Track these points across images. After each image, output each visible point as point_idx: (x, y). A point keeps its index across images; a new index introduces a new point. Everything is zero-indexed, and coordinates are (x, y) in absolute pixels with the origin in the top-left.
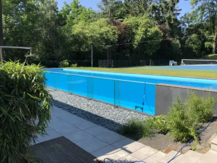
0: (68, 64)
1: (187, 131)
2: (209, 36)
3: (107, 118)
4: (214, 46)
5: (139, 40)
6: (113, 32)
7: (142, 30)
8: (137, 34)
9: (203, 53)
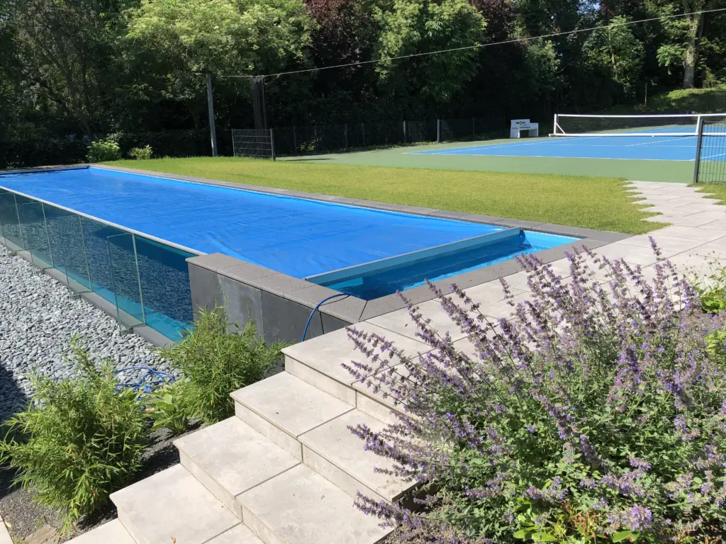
0: (116, 146)
2: (676, 23)
4: (689, 59)
5: (396, 49)
6: (294, 24)
7: (406, 13)
8: (387, 27)
9: (650, 86)
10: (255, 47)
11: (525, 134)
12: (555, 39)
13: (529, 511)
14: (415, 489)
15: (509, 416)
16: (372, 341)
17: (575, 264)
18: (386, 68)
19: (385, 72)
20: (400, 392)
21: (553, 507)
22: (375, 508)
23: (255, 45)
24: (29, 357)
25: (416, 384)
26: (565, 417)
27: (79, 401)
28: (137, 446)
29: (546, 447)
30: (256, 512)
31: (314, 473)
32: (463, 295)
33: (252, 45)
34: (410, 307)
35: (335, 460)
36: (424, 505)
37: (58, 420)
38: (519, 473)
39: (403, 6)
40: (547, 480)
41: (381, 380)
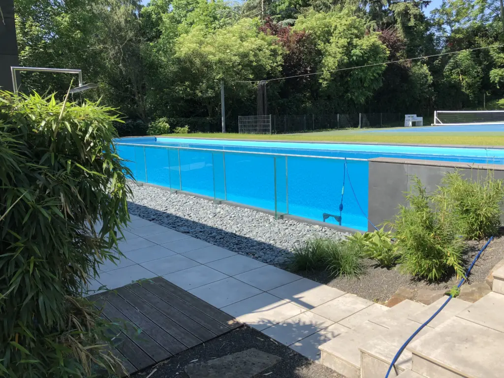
0: (168, 125)
1: (440, 255)
2: (501, 55)
3: (259, 239)
5: (334, 68)
6: (271, 50)
7: (339, 45)
8: (327, 53)
9: (486, 96)
10: (254, 64)
11: (414, 124)
18: (326, 80)
19: (325, 82)
23: (254, 62)
33: (252, 62)
39: (336, 40)
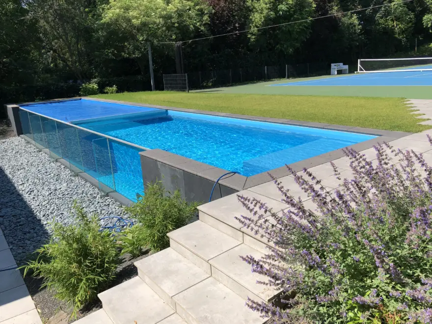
0: (96, 86)
5: (260, 23)
6: (198, 10)
8: (254, 10)
9: (418, 40)
10: (176, 25)
11: (340, 72)
12: (358, 13)
13: (356, 310)
14: (281, 294)
15: (341, 250)
16: (254, 203)
17: (380, 153)
18: (254, 35)
19: (253, 37)
20: (271, 234)
21: (372, 308)
22: (259, 307)
23: (176, 24)
24: (50, 211)
25: (281, 229)
26: (380, 253)
27: (78, 238)
28: (113, 265)
29: (365, 269)
30: (184, 307)
31: (218, 283)
32: (310, 175)
33: (174, 23)
34: (276, 182)
35: (232, 275)
36: (288, 304)
37: (67, 249)
38: (348, 285)
40: (367, 291)
41: (259, 227)
